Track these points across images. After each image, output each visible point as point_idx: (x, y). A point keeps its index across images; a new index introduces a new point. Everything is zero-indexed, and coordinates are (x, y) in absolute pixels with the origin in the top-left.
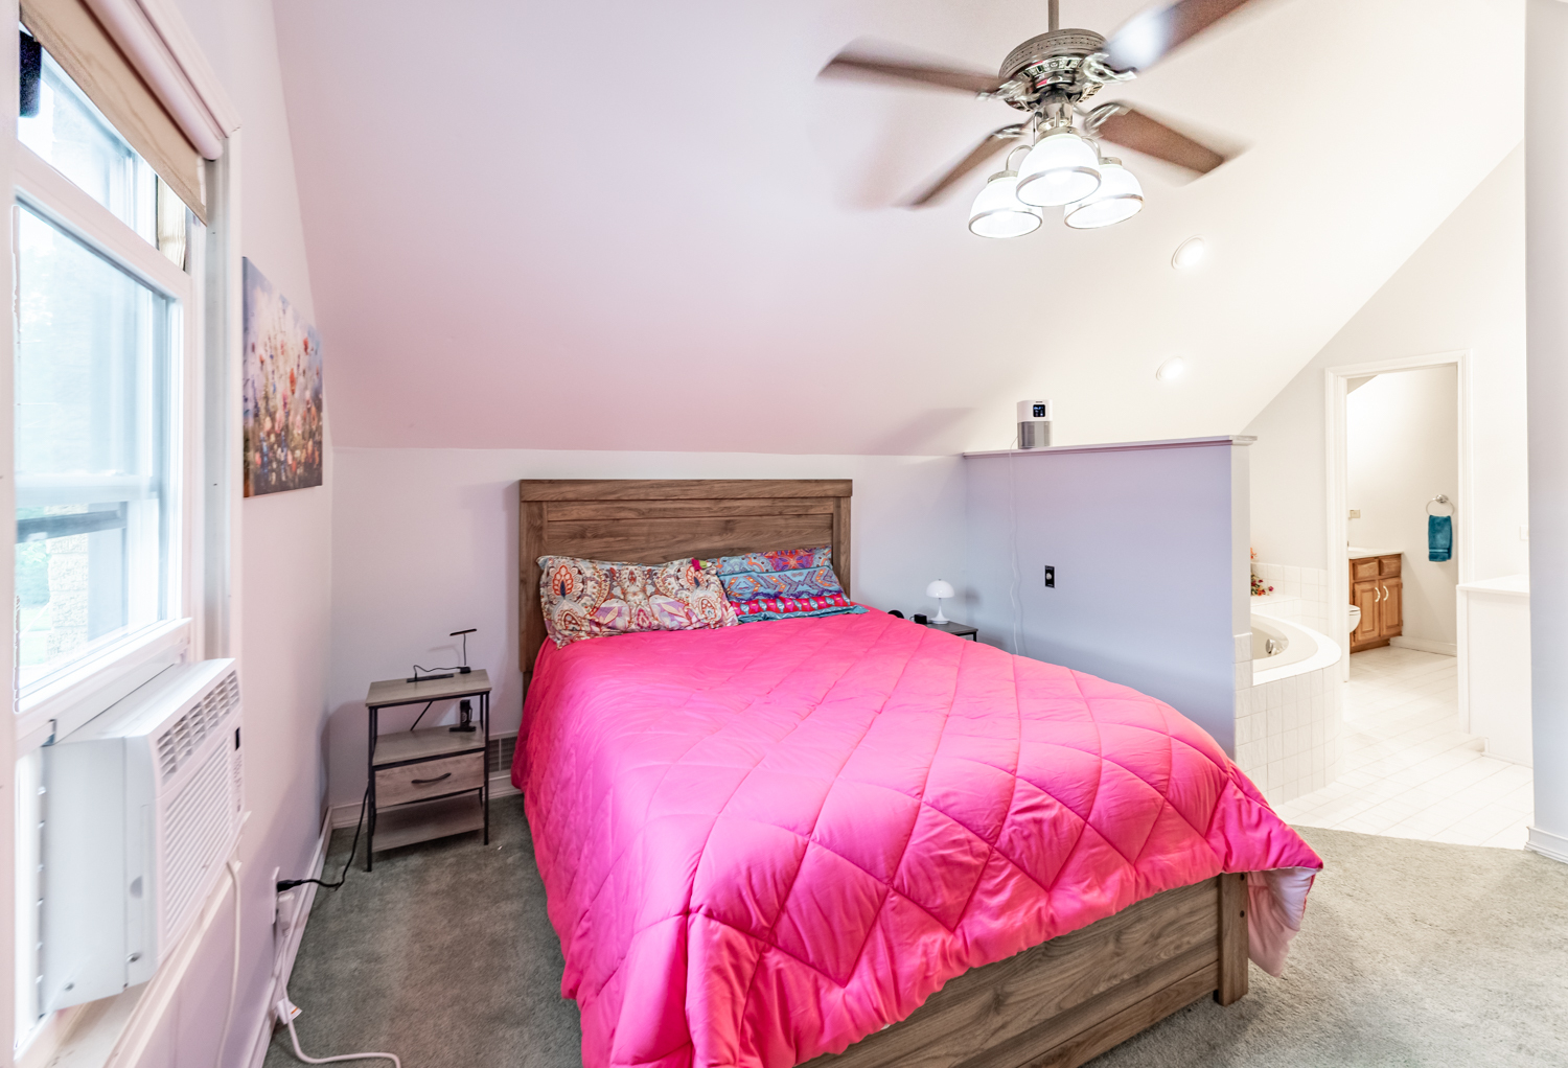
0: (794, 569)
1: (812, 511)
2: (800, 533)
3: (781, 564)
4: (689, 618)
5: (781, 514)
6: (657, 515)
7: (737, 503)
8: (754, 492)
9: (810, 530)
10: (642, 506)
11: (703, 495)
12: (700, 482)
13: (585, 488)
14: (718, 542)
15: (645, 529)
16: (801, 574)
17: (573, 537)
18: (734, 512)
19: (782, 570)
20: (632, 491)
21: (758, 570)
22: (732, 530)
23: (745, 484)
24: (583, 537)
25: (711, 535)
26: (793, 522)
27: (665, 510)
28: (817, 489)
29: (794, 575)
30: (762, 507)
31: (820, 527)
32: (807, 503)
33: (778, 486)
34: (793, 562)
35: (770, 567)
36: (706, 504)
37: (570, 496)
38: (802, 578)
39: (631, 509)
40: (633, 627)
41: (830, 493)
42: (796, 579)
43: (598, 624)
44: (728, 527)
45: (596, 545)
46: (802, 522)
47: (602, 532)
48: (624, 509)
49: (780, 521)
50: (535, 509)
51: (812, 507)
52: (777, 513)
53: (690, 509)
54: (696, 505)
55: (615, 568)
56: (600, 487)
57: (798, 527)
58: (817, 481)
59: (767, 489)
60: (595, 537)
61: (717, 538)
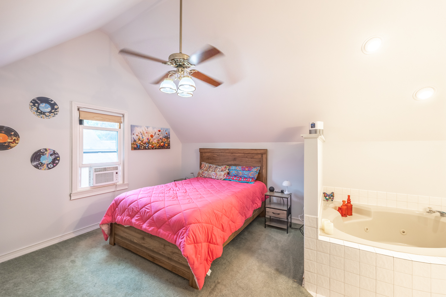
0: (246, 171)
1: (255, 157)
2: (252, 162)
3: (244, 169)
4: (216, 177)
5: (246, 157)
6: (220, 156)
7: (236, 154)
8: (239, 152)
9: (255, 162)
10: (218, 154)
11: (229, 152)
12: (228, 149)
13: (208, 150)
14: (233, 163)
15: (219, 159)
16: (247, 172)
17: (207, 159)
18: (235, 156)
19: (243, 171)
20: (215, 151)
21: (238, 170)
22: (236, 160)
23: (237, 150)
24: (209, 159)
25: (231, 161)
26: (250, 159)
27: (222, 155)
28: (255, 151)
29: (245, 172)
30: (242, 155)
31: (257, 161)
32: (253, 155)
33: (245, 150)
34: (247, 169)
35: (241, 170)
36: (230, 154)
37: (206, 151)
38: (247, 173)
39: (216, 154)
40: (207, 177)
41: (259, 153)
42: (245, 173)
43: (203, 175)
44: (235, 159)
45: (211, 161)
46: (252, 160)
47: (212, 158)
48: (215, 154)
49: (247, 159)
50: (201, 153)
51: (255, 156)
52: (245, 157)
53: (226, 155)
54: (228, 154)
55: (211, 165)
56: (210, 150)
57: (251, 161)
58: (255, 149)
59: (242, 151)
60: (211, 159)
61: (232, 162)
